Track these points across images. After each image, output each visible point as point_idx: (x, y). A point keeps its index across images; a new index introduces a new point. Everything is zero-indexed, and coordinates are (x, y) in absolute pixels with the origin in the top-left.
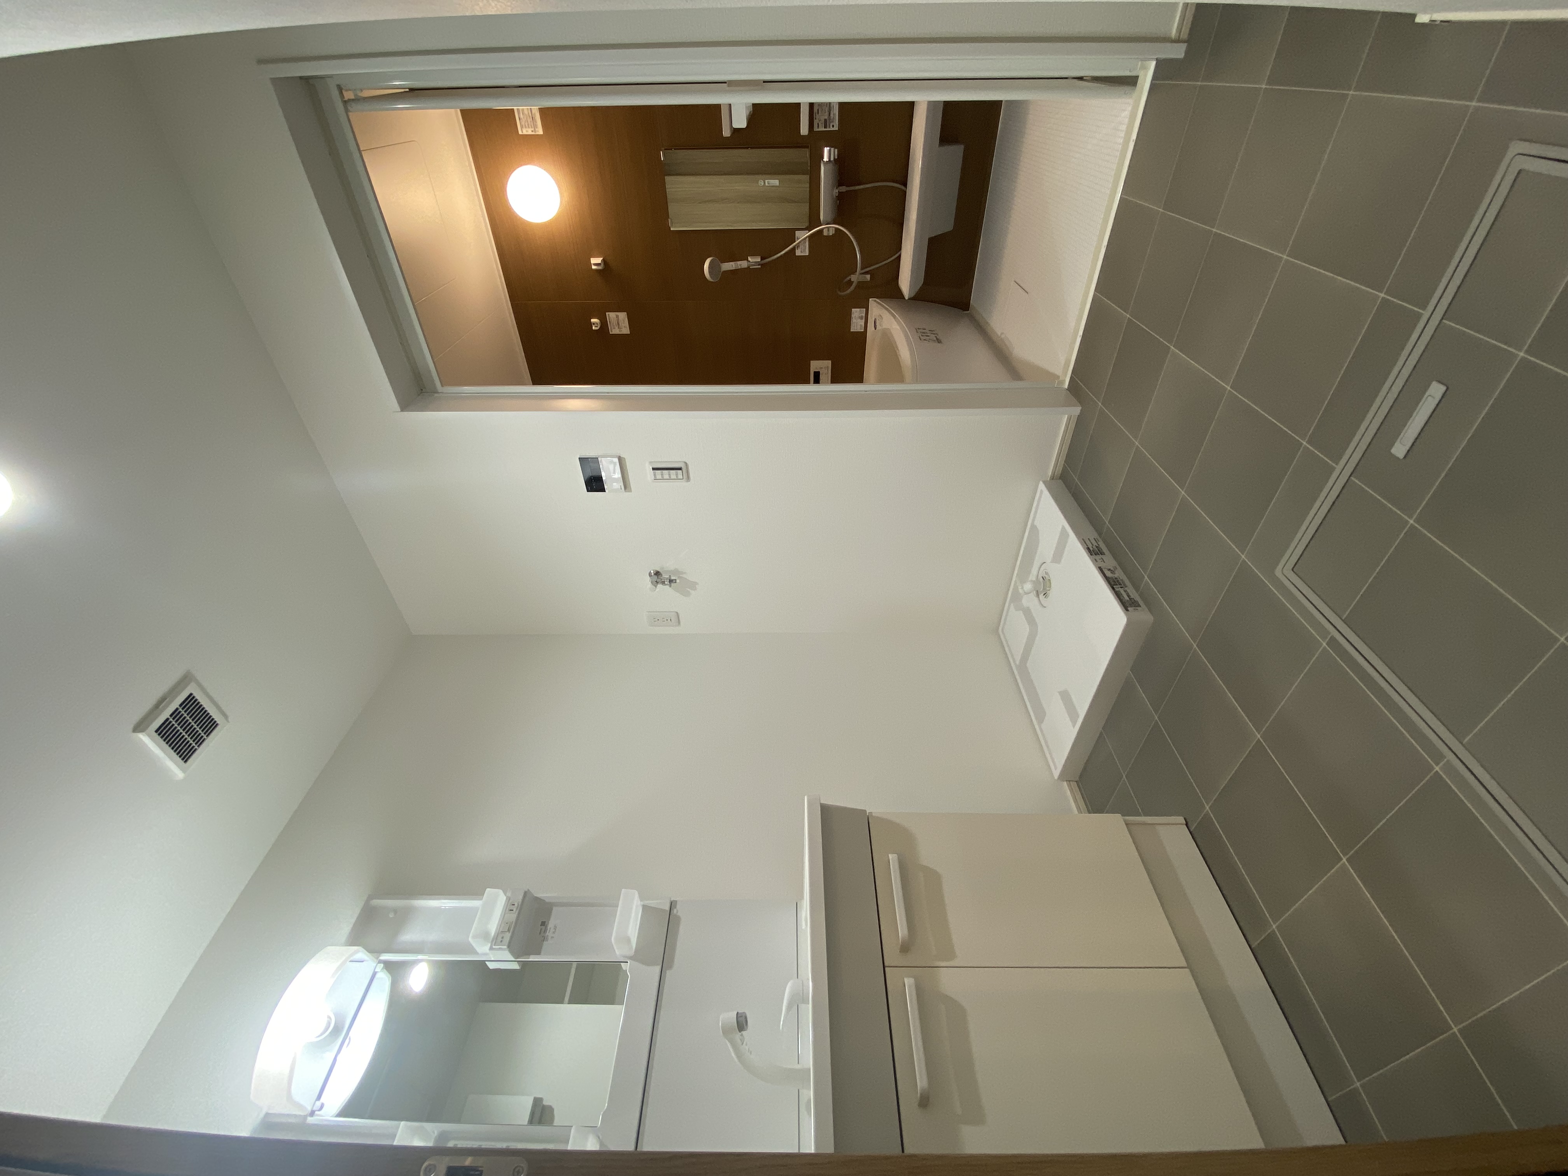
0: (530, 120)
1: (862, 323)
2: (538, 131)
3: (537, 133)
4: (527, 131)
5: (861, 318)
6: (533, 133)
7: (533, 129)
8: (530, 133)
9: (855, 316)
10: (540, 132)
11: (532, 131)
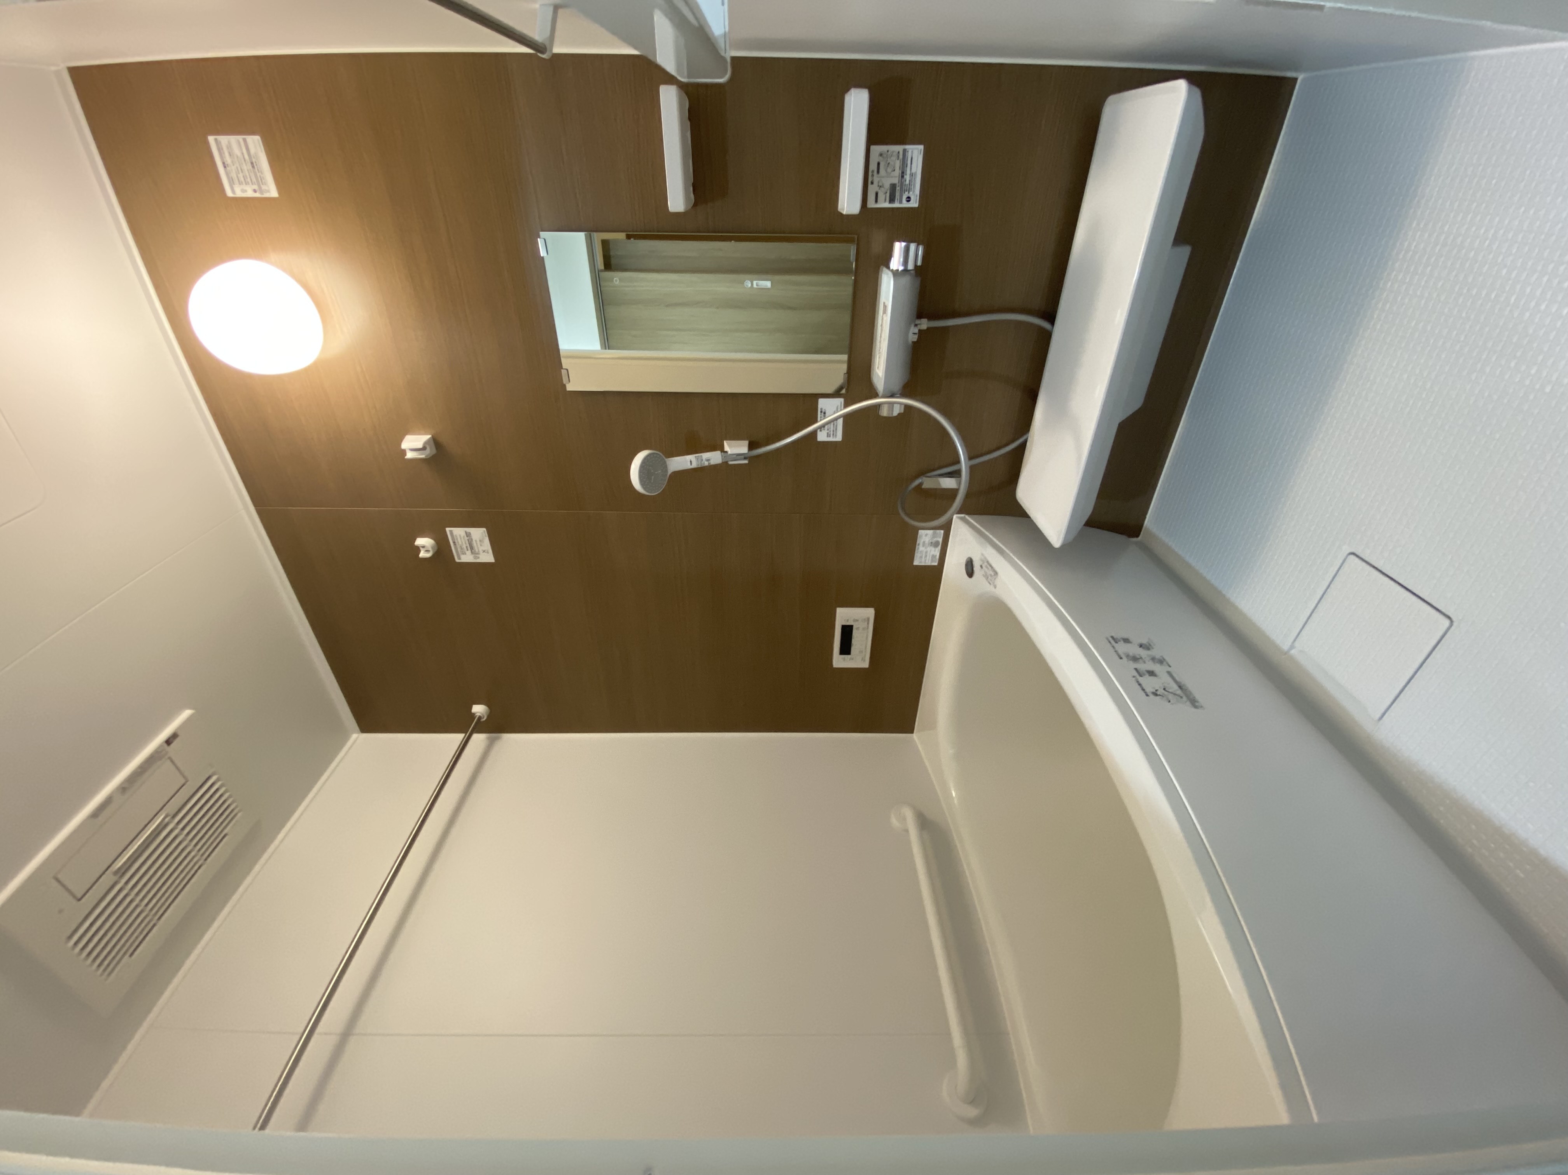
0: (247, 167)
1: (937, 552)
2: (268, 191)
3: (267, 195)
4: (244, 191)
5: (935, 545)
6: (257, 195)
7: (256, 187)
8: (250, 194)
9: (924, 542)
10: (273, 192)
11: (255, 191)
